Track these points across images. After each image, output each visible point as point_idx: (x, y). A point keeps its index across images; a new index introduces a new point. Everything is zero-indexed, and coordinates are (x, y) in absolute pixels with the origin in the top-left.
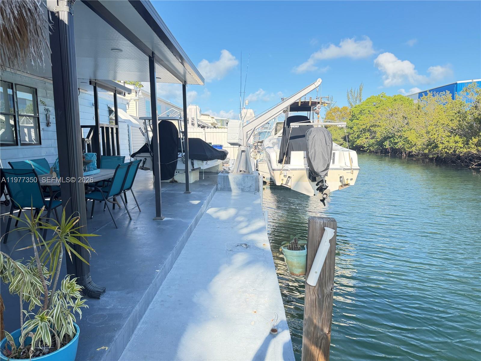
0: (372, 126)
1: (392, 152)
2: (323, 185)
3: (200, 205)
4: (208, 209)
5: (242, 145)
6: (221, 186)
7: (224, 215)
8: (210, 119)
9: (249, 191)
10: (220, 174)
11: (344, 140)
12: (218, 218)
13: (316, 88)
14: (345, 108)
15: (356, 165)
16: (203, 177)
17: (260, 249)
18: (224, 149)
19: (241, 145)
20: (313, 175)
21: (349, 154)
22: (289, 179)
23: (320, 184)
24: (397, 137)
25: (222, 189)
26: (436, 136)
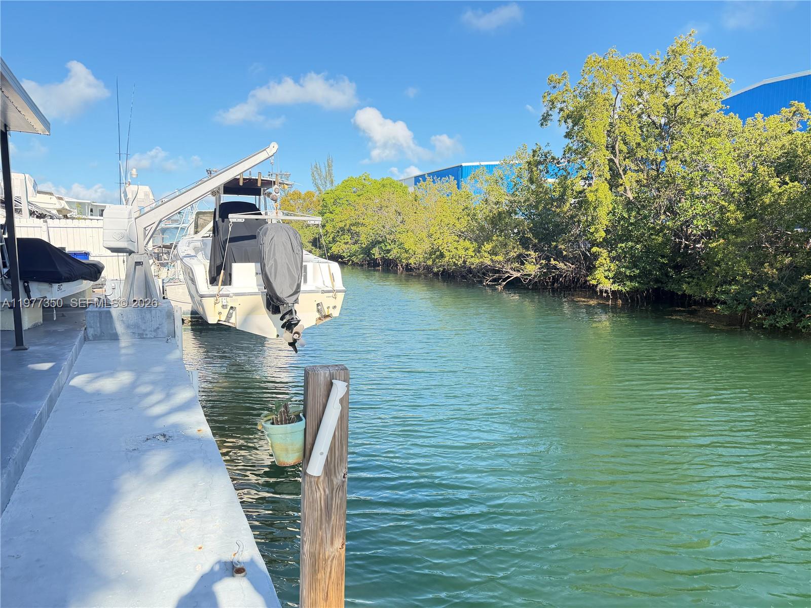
0: (352, 225)
1: (383, 264)
2: (293, 318)
3: (53, 372)
4: (72, 378)
5: (136, 251)
6: (94, 331)
7: (109, 384)
8: (54, 200)
9: (155, 337)
10: (90, 309)
11: (313, 245)
12: (98, 393)
13: (268, 158)
14: (310, 195)
15: (339, 285)
16: (55, 316)
17: (192, 439)
18: (92, 259)
19: (134, 252)
20: (274, 304)
21: (329, 266)
22: (231, 311)
23: (288, 317)
24: (390, 242)
25: (98, 338)
26: (440, 241)
